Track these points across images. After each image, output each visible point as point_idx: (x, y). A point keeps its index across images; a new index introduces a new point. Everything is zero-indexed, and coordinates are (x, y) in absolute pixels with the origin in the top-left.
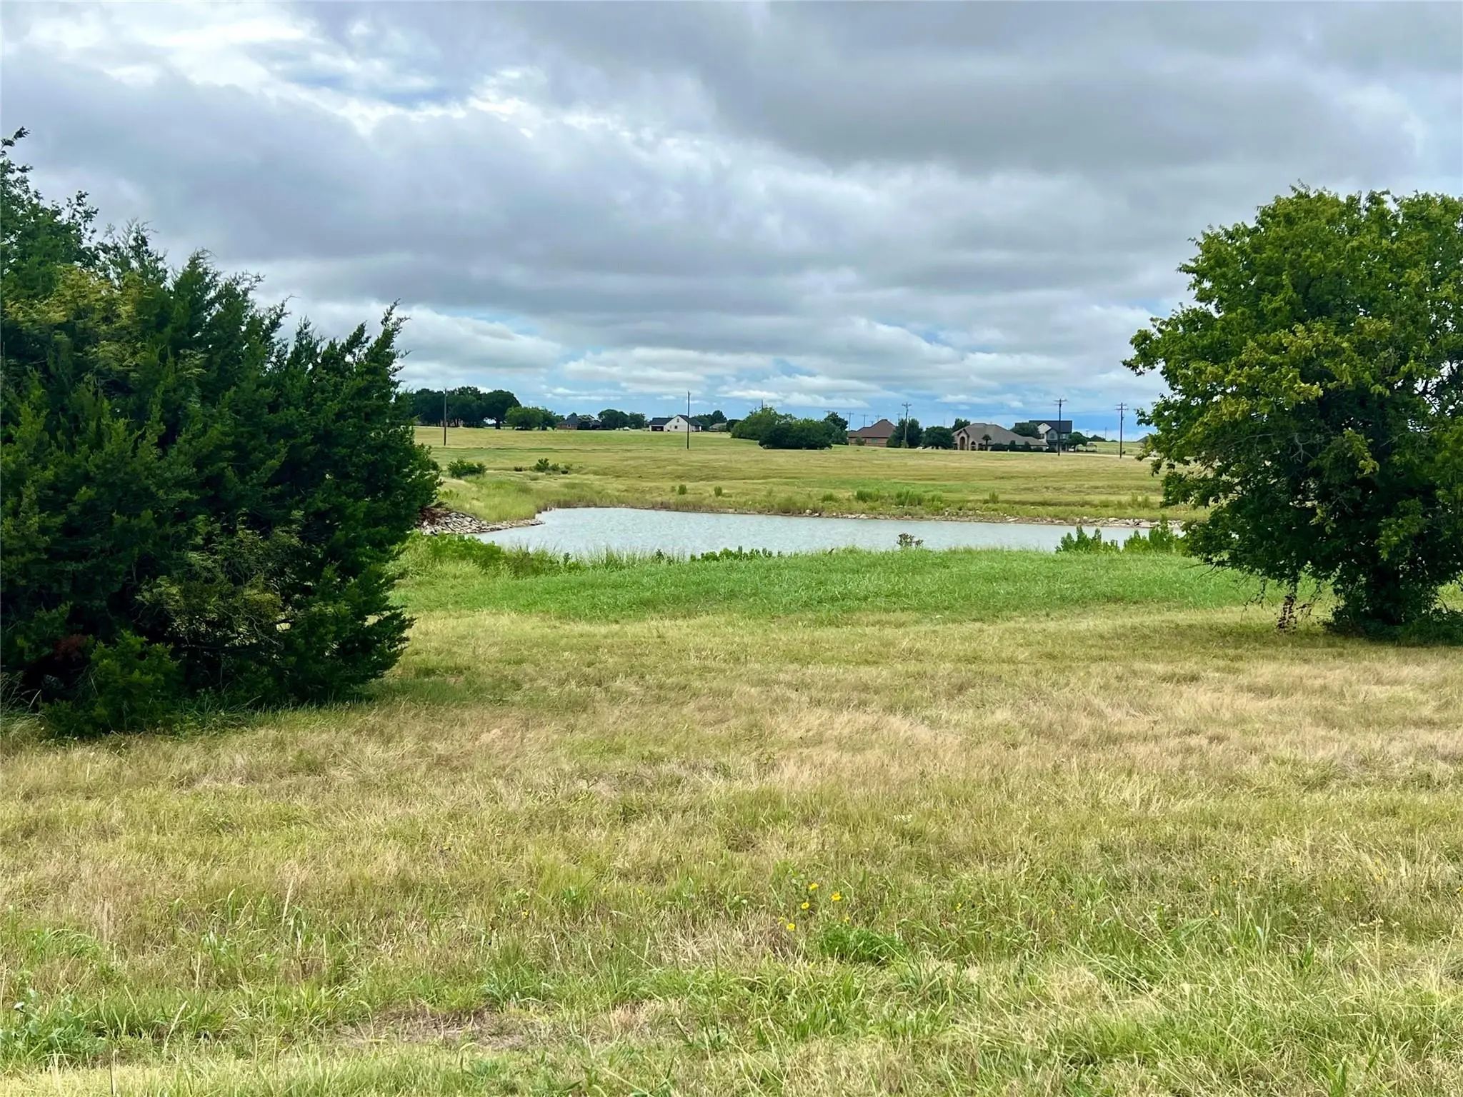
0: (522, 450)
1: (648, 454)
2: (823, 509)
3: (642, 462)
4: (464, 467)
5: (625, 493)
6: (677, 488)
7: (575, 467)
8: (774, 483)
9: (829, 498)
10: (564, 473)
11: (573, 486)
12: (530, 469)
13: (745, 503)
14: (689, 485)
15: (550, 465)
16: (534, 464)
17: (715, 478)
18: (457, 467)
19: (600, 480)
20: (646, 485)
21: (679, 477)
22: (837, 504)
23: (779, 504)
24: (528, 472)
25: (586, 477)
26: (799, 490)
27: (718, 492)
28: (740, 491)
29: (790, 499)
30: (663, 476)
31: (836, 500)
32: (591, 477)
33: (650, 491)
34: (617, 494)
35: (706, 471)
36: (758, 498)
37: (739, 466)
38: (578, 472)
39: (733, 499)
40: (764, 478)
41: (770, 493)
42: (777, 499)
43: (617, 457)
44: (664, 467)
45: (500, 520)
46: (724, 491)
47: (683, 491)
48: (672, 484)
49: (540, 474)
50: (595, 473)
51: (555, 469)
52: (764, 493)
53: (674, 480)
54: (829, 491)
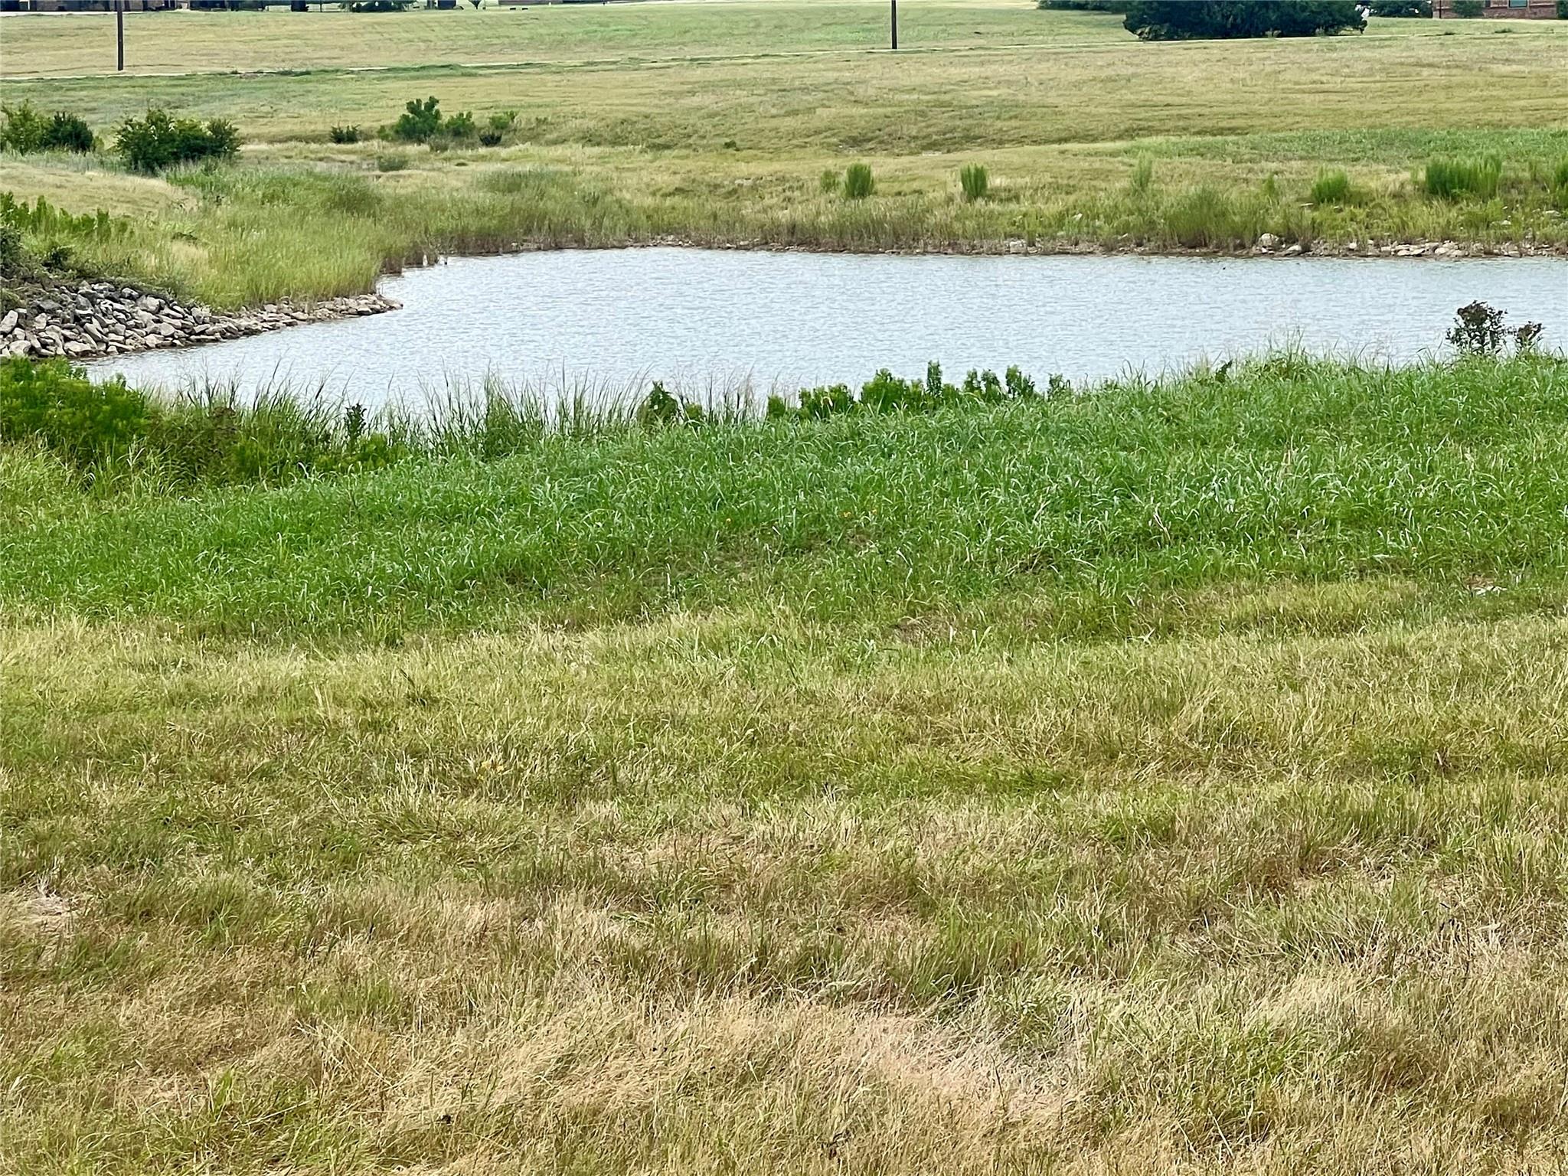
0: (361, 75)
1: (764, 70)
2: (1316, 228)
3: (742, 96)
4: (167, 138)
5: (677, 199)
6: (843, 178)
7: (522, 119)
8: (1159, 153)
9: (1334, 193)
10: (491, 141)
11: (512, 184)
12: (382, 134)
13: (1061, 219)
14: (880, 166)
15: (445, 118)
16: (393, 115)
17: (970, 139)
18: (145, 136)
19: (602, 159)
20: (743, 169)
21: (855, 142)
22: (1361, 214)
23: (1172, 220)
24: (375, 145)
25: (559, 151)
26: (1240, 171)
27: (976, 184)
28: (1047, 178)
29: (1206, 200)
30: (801, 140)
31: (1360, 199)
32: (576, 151)
33: (756, 188)
34: (649, 201)
35: (942, 120)
36: (1104, 201)
37: (1052, 98)
38: (533, 135)
39: (1025, 206)
40: (1129, 133)
41: (1143, 180)
42: (1166, 202)
43: (663, 83)
44: (811, 110)
45: (256, 301)
46: (995, 181)
47: (860, 184)
48: (831, 163)
49: (412, 149)
50: (589, 138)
51: (460, 130)
52: (1124, 183)
53: (838, 152)
54: (1333, 171)
